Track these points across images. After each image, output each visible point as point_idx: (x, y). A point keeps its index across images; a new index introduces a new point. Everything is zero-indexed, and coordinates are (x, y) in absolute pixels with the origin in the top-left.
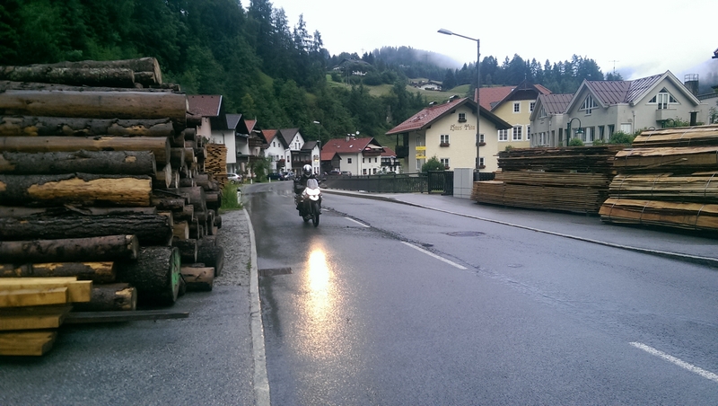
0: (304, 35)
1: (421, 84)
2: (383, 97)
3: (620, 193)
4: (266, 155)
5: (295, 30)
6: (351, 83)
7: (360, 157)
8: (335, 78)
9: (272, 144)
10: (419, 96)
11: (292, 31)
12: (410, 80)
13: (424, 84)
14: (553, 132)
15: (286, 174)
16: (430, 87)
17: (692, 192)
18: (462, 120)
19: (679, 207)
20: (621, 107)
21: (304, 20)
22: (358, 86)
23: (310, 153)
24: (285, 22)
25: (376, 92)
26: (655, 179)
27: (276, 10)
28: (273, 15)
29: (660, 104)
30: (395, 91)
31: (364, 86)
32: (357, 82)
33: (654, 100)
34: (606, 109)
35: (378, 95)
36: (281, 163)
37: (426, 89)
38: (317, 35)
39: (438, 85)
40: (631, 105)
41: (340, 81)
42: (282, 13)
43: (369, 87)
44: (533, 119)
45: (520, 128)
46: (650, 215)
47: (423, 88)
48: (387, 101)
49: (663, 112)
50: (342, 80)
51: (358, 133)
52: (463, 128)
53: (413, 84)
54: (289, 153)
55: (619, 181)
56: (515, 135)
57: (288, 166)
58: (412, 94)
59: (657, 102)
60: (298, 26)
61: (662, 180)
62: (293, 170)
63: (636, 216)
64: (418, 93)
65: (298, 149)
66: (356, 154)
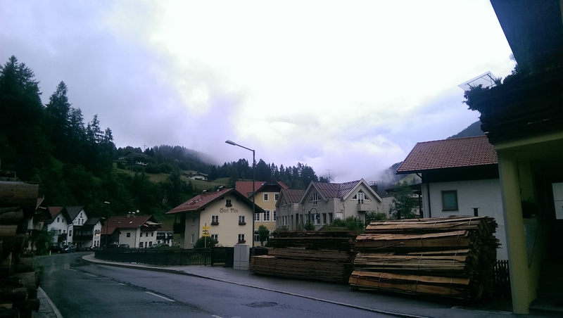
0: (96, 131)
1: (191, 175)
2: (160, 183)
3: (362, 267)
4: (49, 229)
5: (89, 126)
6: (134, 170)
7: (138, 232)
8: (120, 166)
9: (56, 219)
10: (190, 184)
11: (86, 126)
12: (182, 171)
13: (194, 175)
14: (292, 216)
15: (67, 247)
16: (199, 177)
17: (410, 267)
18: (229, 205)
19: (403, 278)
20: (336, 201)
21: (98, 119)
22: (140, 174)
23: (93, 228)
24: (80, 119)
25: (155, 179)
26: (385, 257)
27: (73, 109)
28: (70, 113)
29: (359, 200)
30: (172, 179)
31: (146, 174)
32: (140, 170)
33: (355, 197)
34: (327, 202)
35: (157, 181)
36: (63, 237)
37: (195, 179)
38: (109, 132)
39: (205, 176)
40: (342, 200)
41: (124, 169)
42: (79, 112)
43: (150, 175)
44: (278, 206)
45: (268, 212)
46: (384, 284)
47: (193, 178)
48: (164, 186)
49: (362, 205)
50: (126, 168)
51: (138, 211)
52: (229, 211)
53: (185, 174)
54: (71, 228)
55: (360, 258)
56: (265, 217)
57: (70, 239)
58: (184, 182)
59: (357, 199)
60: (91, 124)
61: (389, 257)
62: (74, 243)
63: (375, 285)
64: (190, 182)
65: (81, 225)
66: (135, 229)
